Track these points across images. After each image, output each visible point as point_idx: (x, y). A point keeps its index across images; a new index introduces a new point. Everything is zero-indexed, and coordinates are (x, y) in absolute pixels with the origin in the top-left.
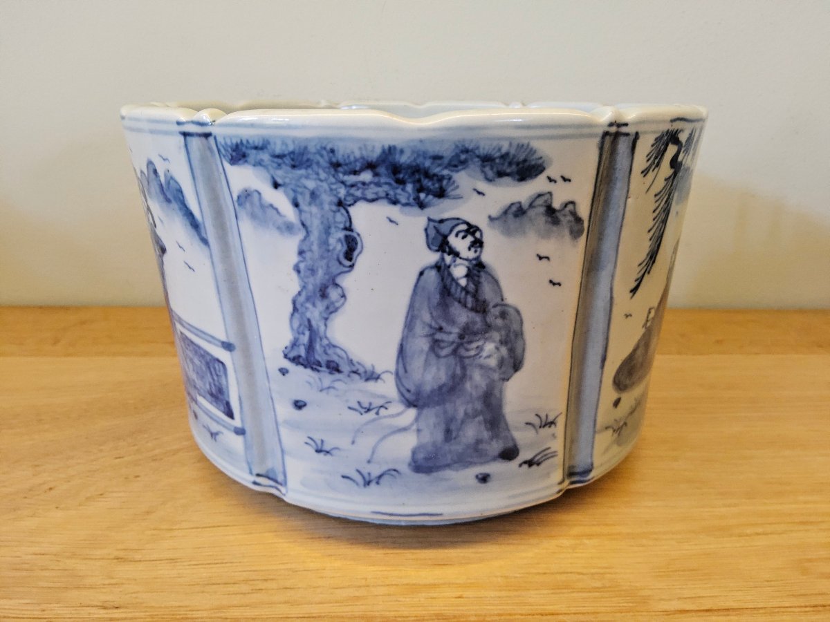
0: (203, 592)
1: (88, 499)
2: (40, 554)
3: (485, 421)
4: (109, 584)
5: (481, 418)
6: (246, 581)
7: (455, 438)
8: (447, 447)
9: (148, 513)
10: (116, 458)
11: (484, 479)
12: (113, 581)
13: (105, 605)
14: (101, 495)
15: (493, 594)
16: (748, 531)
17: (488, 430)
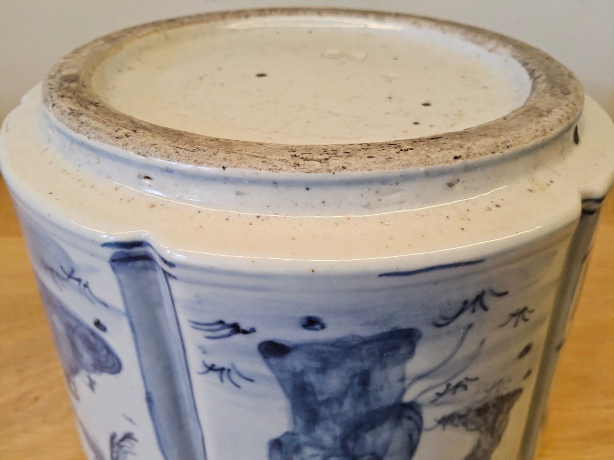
3: (314, 394)
5: (321, 398)
7: (355, 375)
8: (367, 364)
11: (311, 323)
17: (311, 385)
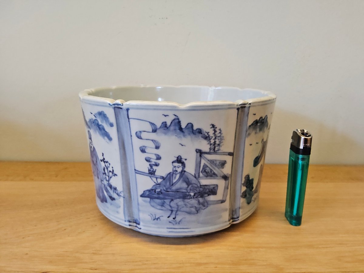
0: (125, 264)
1: (79, 233)
2: (65, 252)
4: (92, 262)
6: (140, 261)
9: (102, 238)
10: (87, 219)
12: (93, 261)
13: (92, 268)
14: (84, 232)
15: (228, 266)
16: (320, 246)
